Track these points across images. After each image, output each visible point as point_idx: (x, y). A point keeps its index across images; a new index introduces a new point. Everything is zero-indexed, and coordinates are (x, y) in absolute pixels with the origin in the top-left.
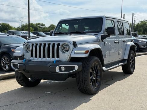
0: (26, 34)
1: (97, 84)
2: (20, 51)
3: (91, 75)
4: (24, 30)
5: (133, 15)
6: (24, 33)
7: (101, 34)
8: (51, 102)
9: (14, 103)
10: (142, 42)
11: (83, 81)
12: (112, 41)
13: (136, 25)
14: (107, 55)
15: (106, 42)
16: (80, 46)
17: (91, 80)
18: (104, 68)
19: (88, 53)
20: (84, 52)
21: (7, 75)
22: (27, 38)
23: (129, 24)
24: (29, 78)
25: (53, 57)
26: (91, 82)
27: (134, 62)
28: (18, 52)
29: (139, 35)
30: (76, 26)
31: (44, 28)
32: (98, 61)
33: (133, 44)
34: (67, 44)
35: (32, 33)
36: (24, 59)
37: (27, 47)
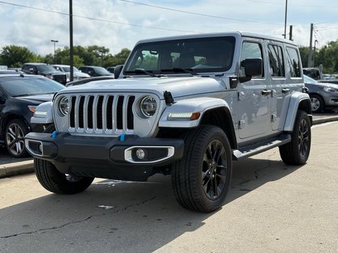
0: (66, 71)
1: (219, 190)
2: (45, 113)
3: (205, 167)
4: (62, 62)
5: (312, 29)
6: (60, 69)
7: (231, 74)
8: (113, 229)
9: (30, 230)
10: (331, 91)
11: (188, 182)
12: (258, 89)
13: (318, 51)
14: (243, 121)
15: (243, 93)
16: (179, 102)
17: (206, 179)
18: (237, 153)
19: (197, 118)
20: (189, 115)
21: (17, 167)
22: (68, 80)
23: (296, 50)
24: (67, 175)
25: (120, 126)
26: (204, 184)
27: (307, 138)
28: (41, 115)
29: (327, 73)
30: (175, 55)
31: (107, 58)
32: (223, 137)
33: (306, 96)
34: (151, 96)
35: (80, 69)
36: (55, 130)
37: (61, 103)
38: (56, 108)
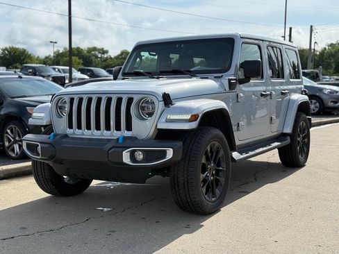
0: (65, 72)
1: (218, 192)
3: (204, 169)
4: (61, 63)
5: (311, 30)
6: (59, 70)
7: (230, 75)
8: (111, 232)
9: (27, 233)
10: (330, 92)
11: (186, 184)
12: (256, 91)
13: (318, 53)
14: (242, 123)
15: (242, 95)
16: (178, 104)
17: (205, 181)
18: (236, 155)
19: (196, 120)
20: (188, 117)
22: (67, 81)
23: (296, 52)
24: (65, 177)
25: (118, 128)
26: (203, 186)
27: (306, 140)
28: (39, 116)
29: (327, 75)
30: (175, 57)
31: (106, 59)
32: (221, 139)
33: (306, 98)
34: (150, 98)
35: (78, 71)
36: (53, 131)
37: (59, 105)
38: (54, 109)
